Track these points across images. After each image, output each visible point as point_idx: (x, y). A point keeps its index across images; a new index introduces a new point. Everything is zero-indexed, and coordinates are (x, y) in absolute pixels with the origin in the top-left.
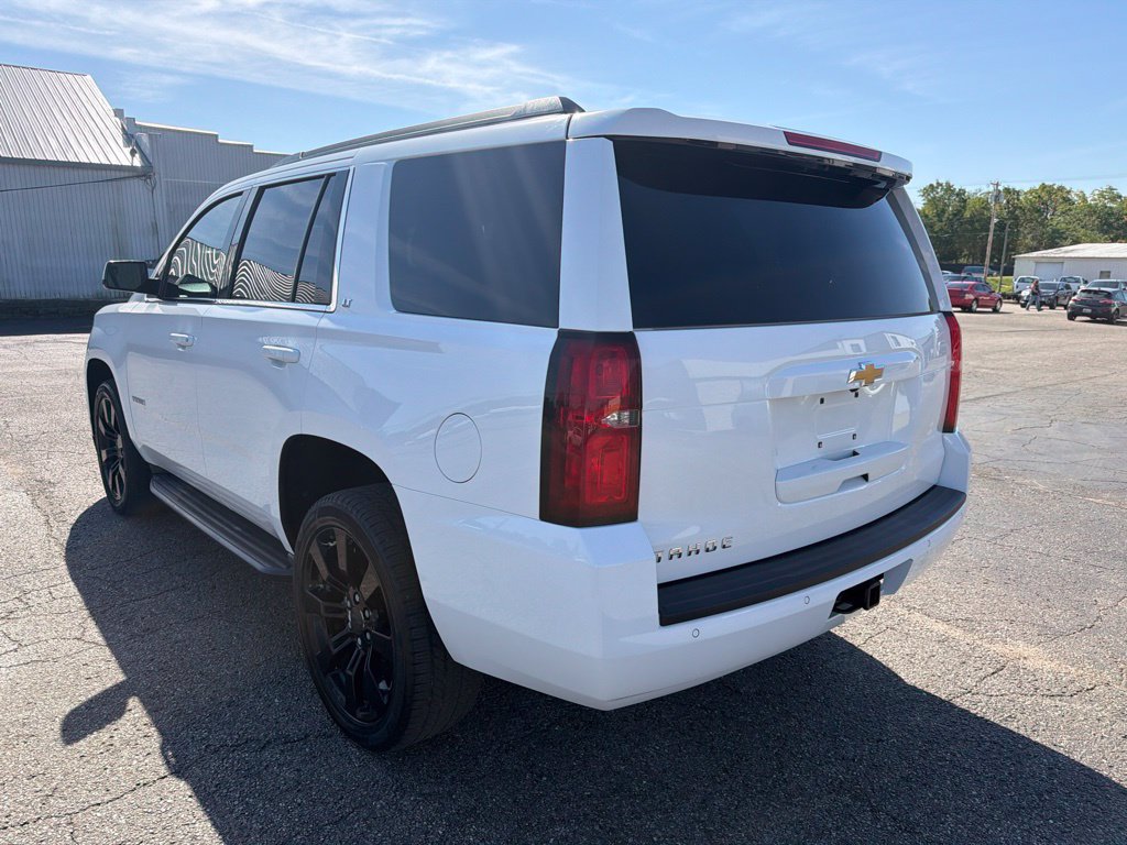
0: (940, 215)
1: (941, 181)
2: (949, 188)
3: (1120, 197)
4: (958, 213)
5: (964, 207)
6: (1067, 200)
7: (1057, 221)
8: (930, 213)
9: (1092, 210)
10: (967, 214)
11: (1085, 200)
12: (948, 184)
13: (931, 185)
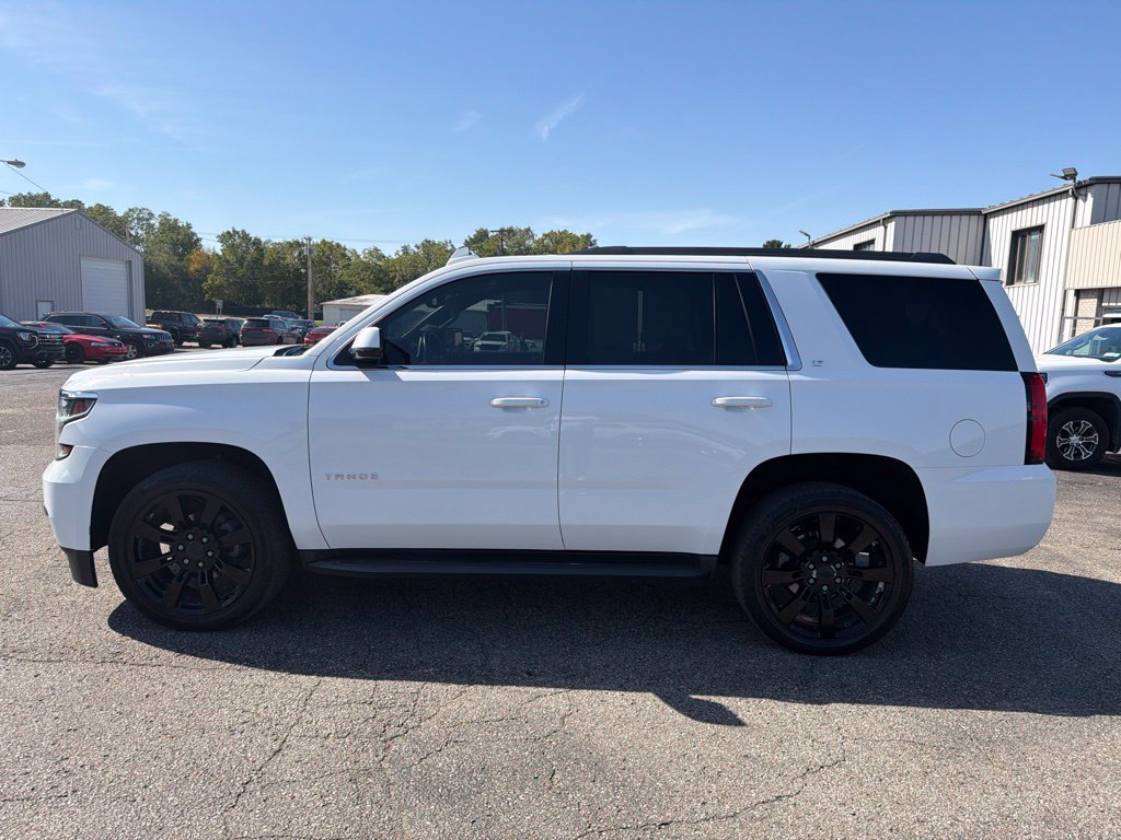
0: (241, 261)
1: (238, 229)
2: (245, 236)
3: (384, 257)
4: (258, 260)
5: (262, 256)
6: (344, 256)
7: (340, 273)
8: (232, 258)
9: (366, 267)
10: (266, 262)
11: (358, 256)
12: (243, 231)
13: (229, 232)
